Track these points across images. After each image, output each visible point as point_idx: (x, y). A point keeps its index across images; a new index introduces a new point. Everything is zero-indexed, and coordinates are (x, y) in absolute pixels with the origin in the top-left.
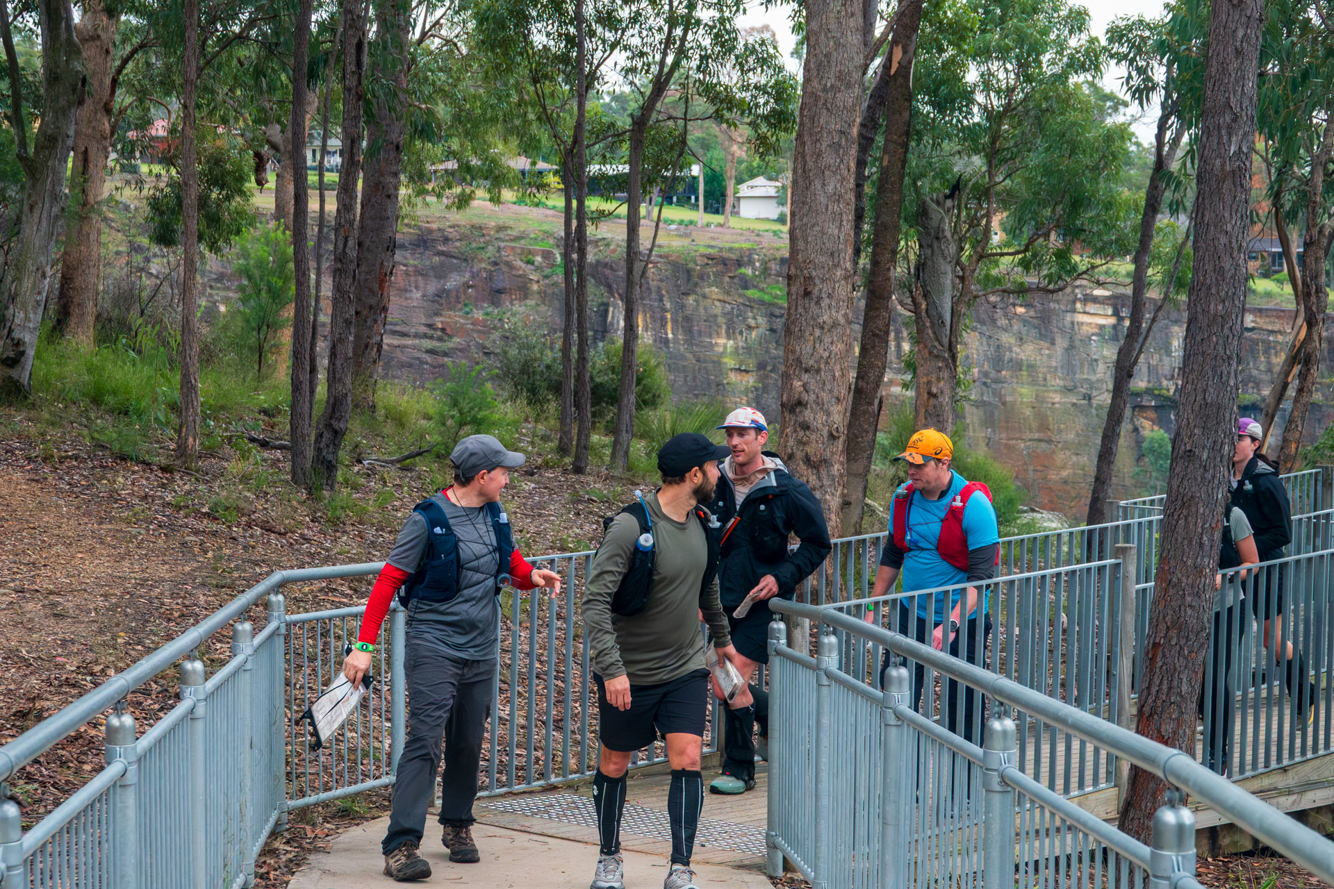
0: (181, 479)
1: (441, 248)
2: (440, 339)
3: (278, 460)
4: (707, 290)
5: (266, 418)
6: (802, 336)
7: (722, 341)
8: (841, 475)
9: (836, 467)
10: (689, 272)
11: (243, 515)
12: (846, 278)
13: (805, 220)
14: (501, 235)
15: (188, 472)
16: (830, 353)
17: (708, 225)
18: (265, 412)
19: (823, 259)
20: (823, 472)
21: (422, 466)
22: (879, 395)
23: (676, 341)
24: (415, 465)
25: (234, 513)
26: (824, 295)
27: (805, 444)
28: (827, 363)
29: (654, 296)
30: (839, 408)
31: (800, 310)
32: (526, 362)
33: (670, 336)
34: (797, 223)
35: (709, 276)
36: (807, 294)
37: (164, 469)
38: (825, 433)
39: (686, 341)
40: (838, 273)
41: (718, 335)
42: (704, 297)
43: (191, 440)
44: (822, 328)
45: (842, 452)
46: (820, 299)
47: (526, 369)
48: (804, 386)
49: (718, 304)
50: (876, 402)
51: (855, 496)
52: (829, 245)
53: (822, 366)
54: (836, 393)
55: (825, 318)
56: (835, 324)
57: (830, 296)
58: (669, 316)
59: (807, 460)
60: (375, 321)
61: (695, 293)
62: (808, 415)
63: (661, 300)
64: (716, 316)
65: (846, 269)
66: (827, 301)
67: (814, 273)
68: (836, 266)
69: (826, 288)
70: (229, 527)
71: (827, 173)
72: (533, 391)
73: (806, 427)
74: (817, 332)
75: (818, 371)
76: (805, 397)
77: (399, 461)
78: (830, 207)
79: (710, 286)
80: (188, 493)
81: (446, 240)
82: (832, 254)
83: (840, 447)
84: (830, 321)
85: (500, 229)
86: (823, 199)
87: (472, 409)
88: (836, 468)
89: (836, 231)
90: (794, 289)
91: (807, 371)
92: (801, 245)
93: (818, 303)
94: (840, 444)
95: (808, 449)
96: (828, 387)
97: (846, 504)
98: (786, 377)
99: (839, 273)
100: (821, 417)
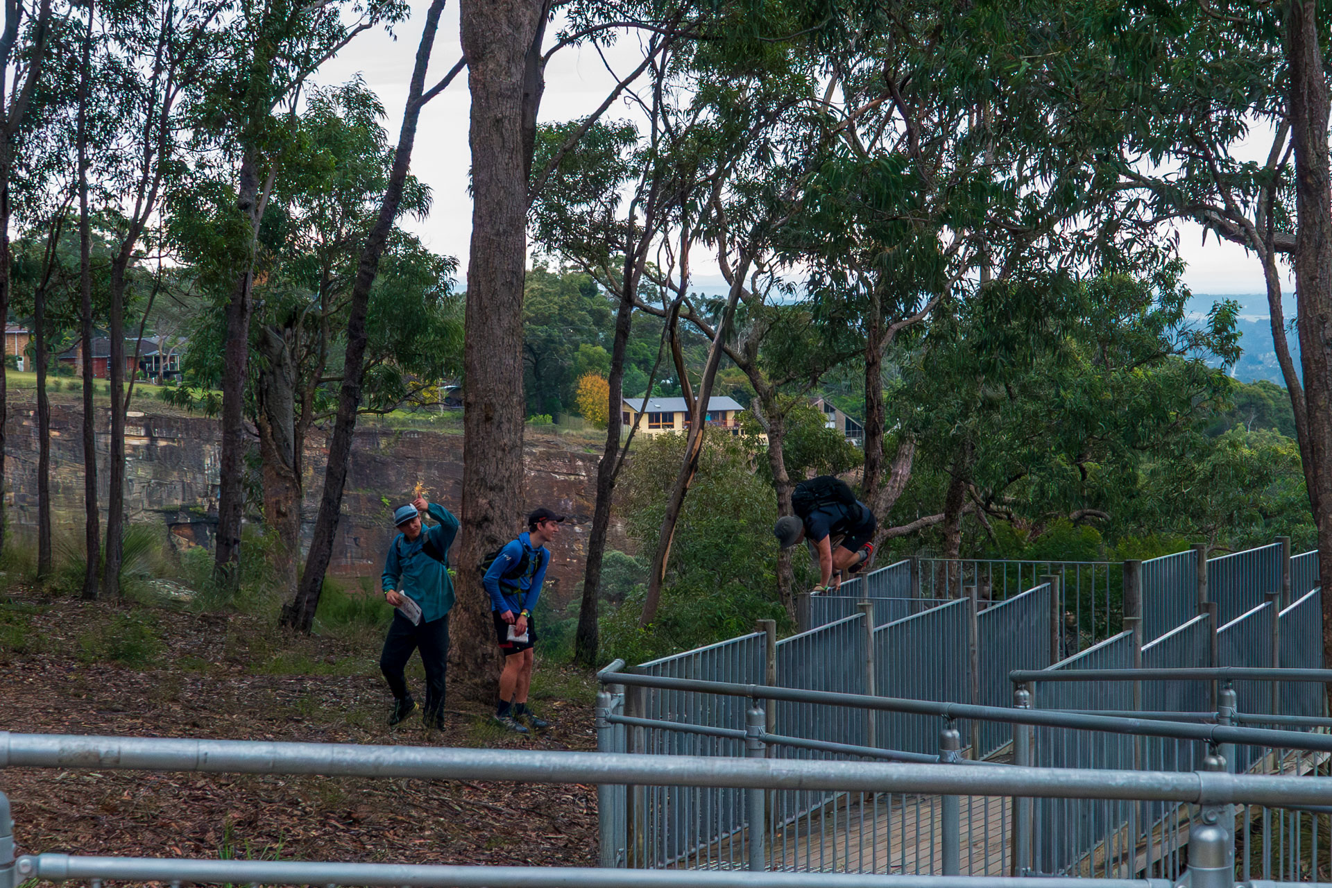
6: (486, 458)
12: (520, 404)
13: (483, 352)
16: (511, 472)
19: (501, 387)
26: (504, 420)
28: (508, 481)
31: (484, 433)
36: (488, 419)
44: (504, 450)
46: (500, 423)
48: (490, 503)
52: (506, 374)
53: (503, 484)
54: (517, 508)
55: (504, 440)
56: (514, 446)
57: (509, 420)
62: (494, 529)
65: (521, 396)
66: (505, 426)
67: (494, 400)
68: (512, 393)
69: (505, 413)
71: (502, 309)
73: (492, 541)
74: (500, 454)
75: (502, 489)
76: (491, 513)
78: (506, 341)
82: (509, 383)
84: (509, 443)
86: (499, 333)
89: (511, 362)
90: (474, 415)
91: (492, 489)
92: (480, 375)
93: (499, 427)
96: (510, 503)
99: (517, 399)
100: (506, 531)
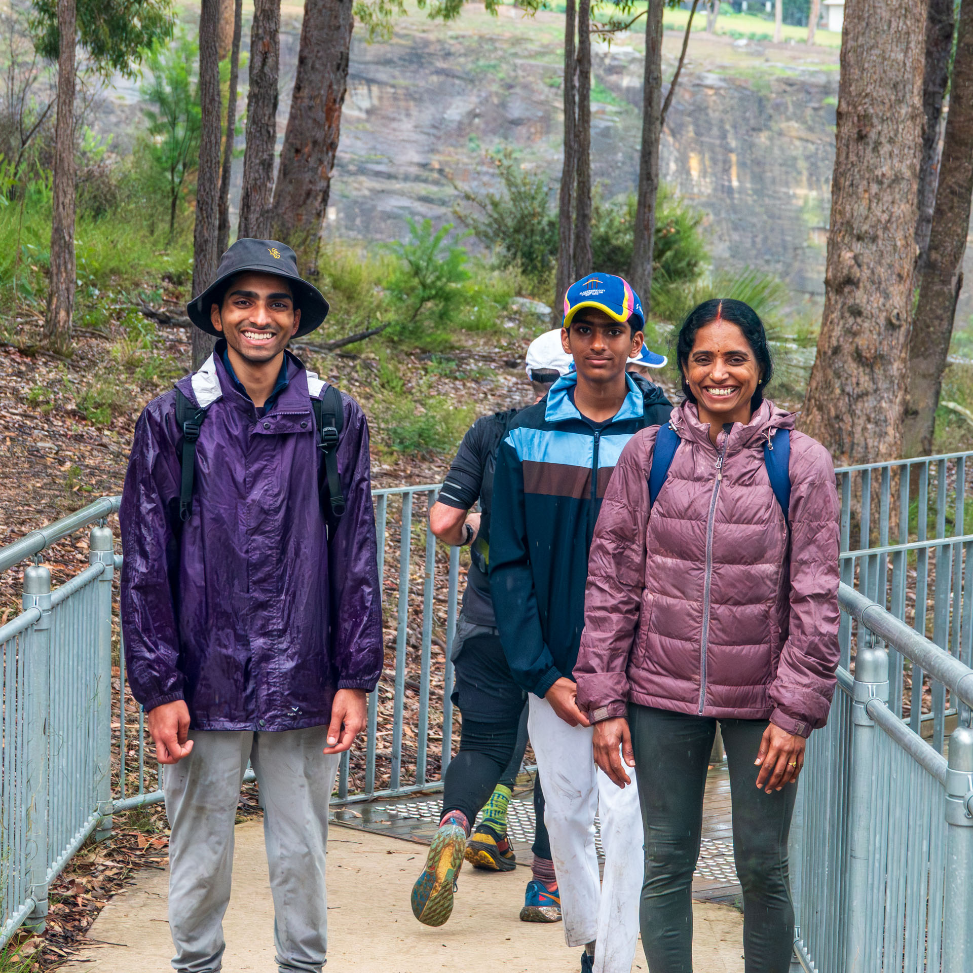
0: (45, 364)
1: (440, 64)
2: (436, 183)
3: (180, 342)
4: (784, 125)
5: (171, 286)
6: (855, 193)
7: (801, 191)
8: (903, 376)
9: (895, 366)
10: (760, 101)
11: (122, 414)
12: (913, 118)
13: (861, 40)
14: (517, 49)
15: (56, 355)
16: (891, 216)
17: (787, 41)
18: (169, 277)
19: (882, 92)
20: (879, 372)
21: (371, 351)
22: (957, 272)
23: (742, 190)
24: (360, 351)
25: (109, 411)
26: (883, 140)
27: (855, 334)
28: (886, 228)
29: (715, 131)
30: (901, 287)
31: (853, 158)
32: (523, 217)
33: (735, 184)
34: (851, 43)
35: (787, 108)
36: (861, 137)
37: (24, 352)
38: (882, 321)
39: (756, 192)
40: (903, 112)
41: (798, 183)
42: (781, 134)
43: (63, 314)
44: (880, 183)
45: (905, 346)
46: (877, 145)
47: (524, 225)
48: (855, 258)
49: (797, 143)
50: (954, 280)
51: (924, 403)
52: (892, 74)
53: (880, 233)
54: (897, 268)
55: (884, 169)
56: (897, 179)
57: (891, 141)
58: (733, 157)
59: (858, 357)
60: (321, 162)
61: (768, 128)
62: (860, 297)
63: (724, 136)
64: (795, 159)
65: (914, 107)
66: (885, 149)
67: (871, 111)
68: (900, 101)
69: (887, 130)
70: (99, 430)
72: (529, 255)
73: (856, 312)
74: (874, 188)
75: (874, 239)
76: (857, 272)
77: (337, 345)
78: (894, 25)
79: (788, 119)
80: (51, 384)
81: (448, 55)
82: (895, 86)
83: (902, 339)
84: (890, 174)
85: (517, 41)
86: (886, 15)
87: (439, 278)
88: (896, 368)
89: (901, 56)
90: (845, 130)
91: (859, 238)
92: (855, 73)
93: (875, 149)
94: (901, 335)
95: (861, 342)
96: (887, 260)
97: (909, 413)
98: (833, 246)
99: (904, 110)
100: (877, 300)
